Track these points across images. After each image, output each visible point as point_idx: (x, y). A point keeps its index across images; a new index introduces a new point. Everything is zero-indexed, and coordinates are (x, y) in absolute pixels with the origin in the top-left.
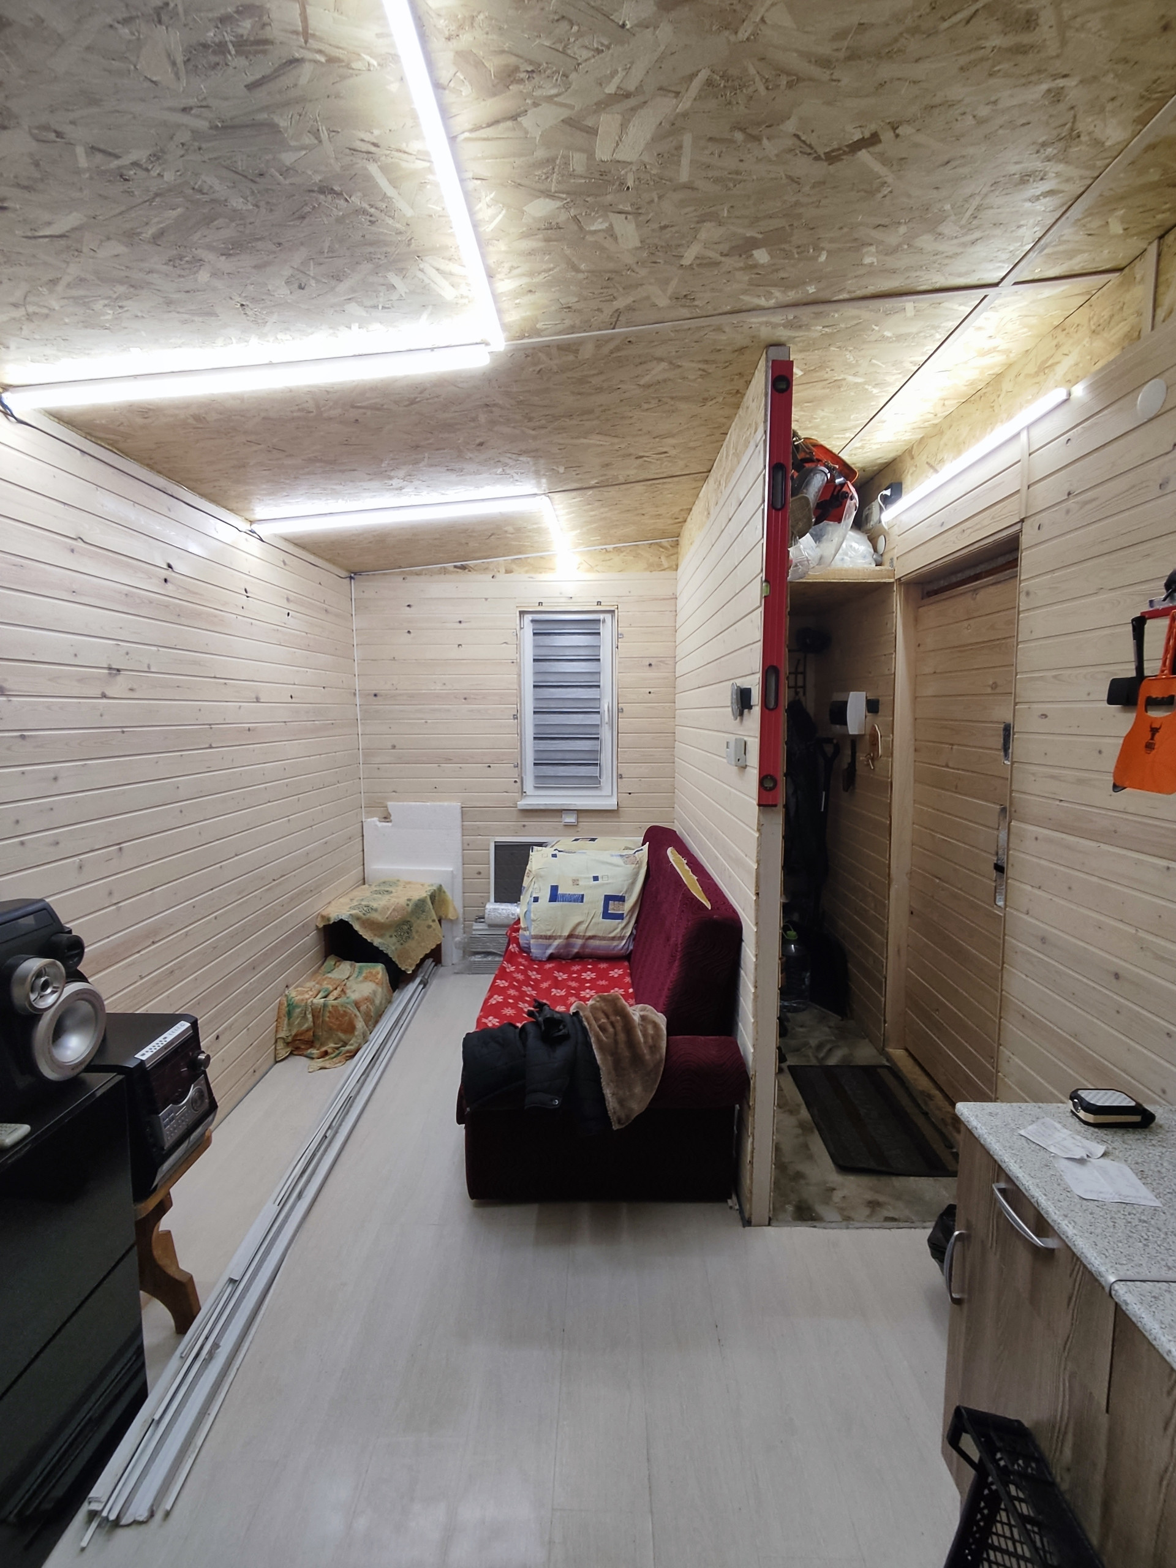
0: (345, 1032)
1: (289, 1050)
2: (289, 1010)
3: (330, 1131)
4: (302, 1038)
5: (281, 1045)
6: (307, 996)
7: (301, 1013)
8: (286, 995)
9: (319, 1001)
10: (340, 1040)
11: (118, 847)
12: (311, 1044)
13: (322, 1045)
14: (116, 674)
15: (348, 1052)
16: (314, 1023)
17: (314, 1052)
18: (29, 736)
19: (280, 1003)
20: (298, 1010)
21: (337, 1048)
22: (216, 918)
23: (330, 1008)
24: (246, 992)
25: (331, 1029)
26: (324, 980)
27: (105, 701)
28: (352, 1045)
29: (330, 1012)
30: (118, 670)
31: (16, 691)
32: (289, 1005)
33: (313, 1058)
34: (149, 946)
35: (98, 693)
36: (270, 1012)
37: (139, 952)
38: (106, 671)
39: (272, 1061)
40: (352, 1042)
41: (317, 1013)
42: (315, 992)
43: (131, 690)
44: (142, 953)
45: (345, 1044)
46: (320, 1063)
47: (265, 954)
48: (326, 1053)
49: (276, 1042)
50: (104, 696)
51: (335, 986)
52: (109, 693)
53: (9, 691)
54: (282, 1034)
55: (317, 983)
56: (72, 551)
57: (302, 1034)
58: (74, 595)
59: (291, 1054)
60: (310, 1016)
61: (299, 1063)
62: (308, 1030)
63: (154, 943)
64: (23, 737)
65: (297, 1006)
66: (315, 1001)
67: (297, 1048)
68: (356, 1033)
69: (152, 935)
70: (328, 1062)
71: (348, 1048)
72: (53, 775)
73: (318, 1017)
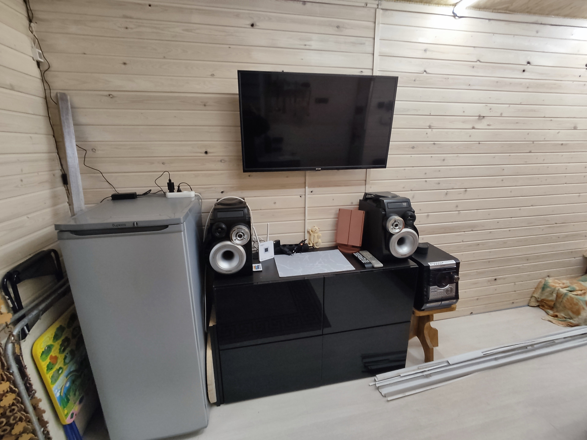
0: (573, 312)
1: (537, 304)
2: (544, 287)
3: (530, 347)
4: (547, 303)
5: (533, 300)
6: (557, 285)
7: (550, 291)
8: (545, 280)
9: (564, 291)
10: (569, 315)
11: (465, 189)
12: (552, 308)
13: (557, 311)
14: (482, 119)
15: (570, 323)
16: (556, 299)
17: (551, 312)
18: (437, 144)
19: (540, 282)
20: (549, 289)
21: (565, 318)
22: (510, 230)
23: (569, 297)
24: (519, 268)
25: (565, 307)
26: (577, 283)
27: (474, 130)
28: (574, 321)
29: (568, 299)
30: (484, 117)
31: (435, 127)
32: (544, 285)
33: (548, 314)
34: (470, 231)
35: (471, 127)
36: (534, 283)
37: (464, 232)
38: (478, 118)
39: (526, 303)
40: (575, 319)
41: (559, 296)
42: (564, 286)
43: (488, 125)
44: (466, 233)
45: (571, 318)
46: (551, 318)
47: (538, 256)
48: (556, 316)
49: (532, 297)
50: (473, 128)
51: (581, 289)
52: (476, 127)
53: (433, 127)
54: (536, 295)
55: (570, 283)
56: (473, 67)
57: (547, 301)
58: (469, 87)
59: (538, 306)
60: (555, 295)
61: (540, 312)
62: (552, 301)
63: (472, 231)
64: (434, 144)
65: (549, 287)
66: (561, 290)
67: (543, 306)
68: (580, 317)
69: (472, 228)
70: (555, 320)
71: (571, 321)
72: (443, 158)
73: (560, 298)
